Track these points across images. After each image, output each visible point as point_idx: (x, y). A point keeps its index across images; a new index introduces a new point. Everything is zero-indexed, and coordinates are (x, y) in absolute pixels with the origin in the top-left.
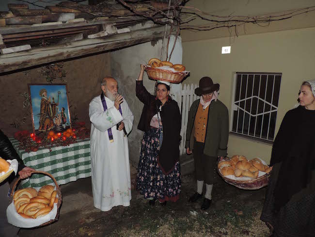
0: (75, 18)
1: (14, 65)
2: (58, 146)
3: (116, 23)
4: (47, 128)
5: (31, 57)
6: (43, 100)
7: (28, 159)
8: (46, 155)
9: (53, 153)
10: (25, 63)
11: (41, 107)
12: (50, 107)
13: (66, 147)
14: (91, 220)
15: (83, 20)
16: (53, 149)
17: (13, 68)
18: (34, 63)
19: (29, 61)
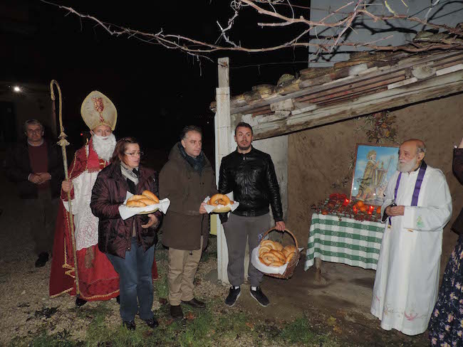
0: (369, 68)
1: (298, 125)
2: (350, 217)
3: (434, 61)
4: (366, 198)
5: (313, 117)
6: (369, 163)
7: (318, 221)
8: (336, 223)
9: (343, 224)
10: (307, 123)
11: (365, 172)
12: (377, 173)
13: (358, 222)
14: (352, 320)
15: (375, 68)
16: (344, 219)
17: (298, 128)
18: (317, 123)
19: (311, 121)
